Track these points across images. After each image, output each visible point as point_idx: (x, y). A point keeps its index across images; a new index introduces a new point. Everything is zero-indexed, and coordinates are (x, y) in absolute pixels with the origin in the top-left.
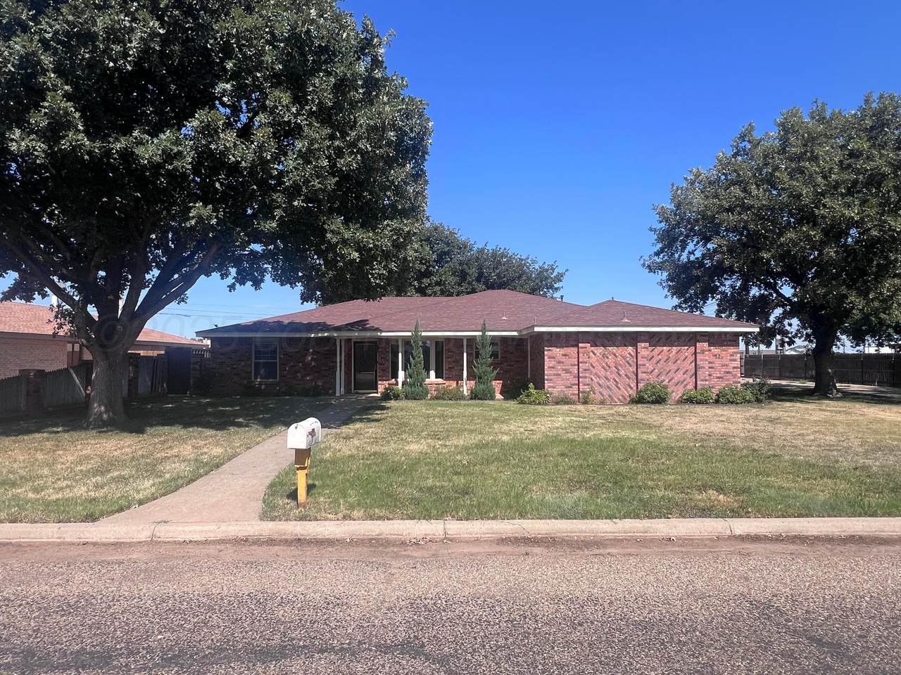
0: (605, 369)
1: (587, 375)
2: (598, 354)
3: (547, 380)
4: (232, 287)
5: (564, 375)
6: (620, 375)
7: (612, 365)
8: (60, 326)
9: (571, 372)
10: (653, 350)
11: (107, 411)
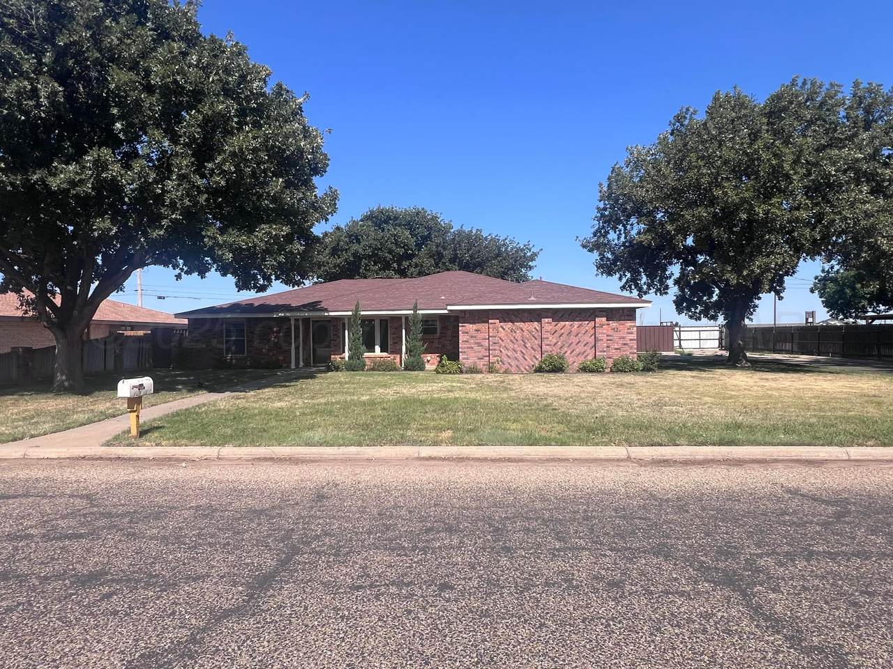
0: (513, 342)
1: (497, 348)
2: (507, 329)
3: (461, 352)
4: (178, 277)
5: (476, 348)
6: (526, 347)
7: (519, 338)
8: (26, 312)
9: (482, 346)
10: (557, 324)
11: (67, 379)
